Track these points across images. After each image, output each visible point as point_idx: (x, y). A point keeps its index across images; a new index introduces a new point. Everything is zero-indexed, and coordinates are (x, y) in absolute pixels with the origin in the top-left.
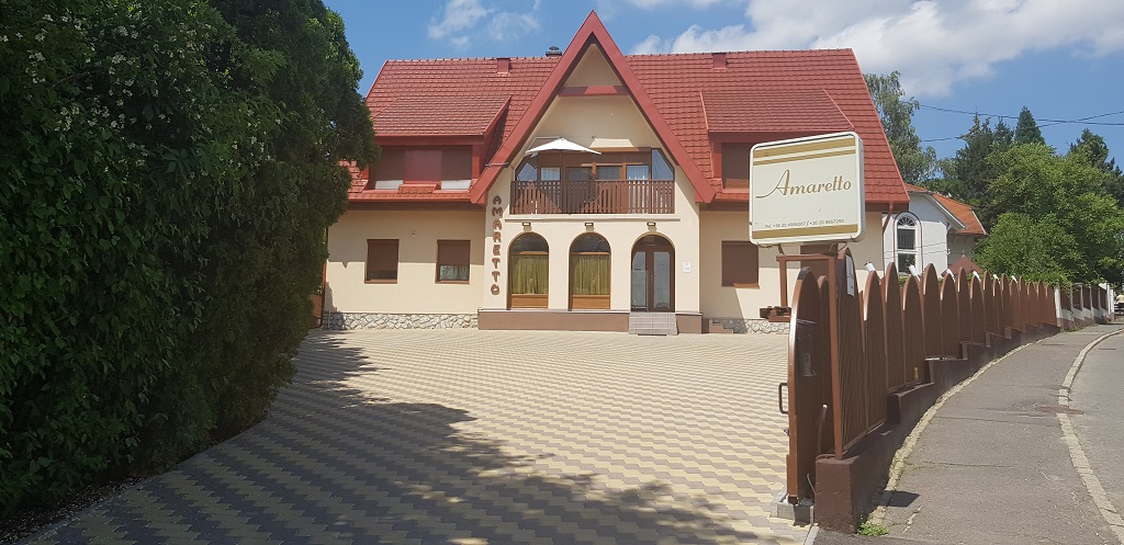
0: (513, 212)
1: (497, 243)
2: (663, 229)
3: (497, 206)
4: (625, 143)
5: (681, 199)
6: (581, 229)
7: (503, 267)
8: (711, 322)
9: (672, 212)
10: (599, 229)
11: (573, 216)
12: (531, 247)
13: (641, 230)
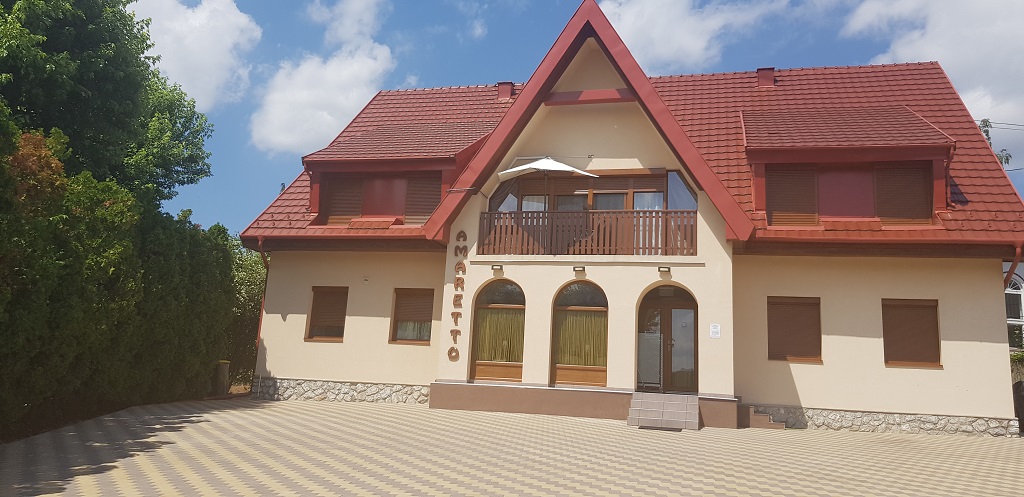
0: (481, 251)
1: (459, 292)
2: (681, 277)
3: (461, 244)
4: (632, 164)
5: (707, 237)
6: (567, 275)
7: (465, 324)
8: (752, 410)
9: (695, 253)
10: (593, 275)
11: (559, 258)
12: (502, 299)
13: (650, 277)
